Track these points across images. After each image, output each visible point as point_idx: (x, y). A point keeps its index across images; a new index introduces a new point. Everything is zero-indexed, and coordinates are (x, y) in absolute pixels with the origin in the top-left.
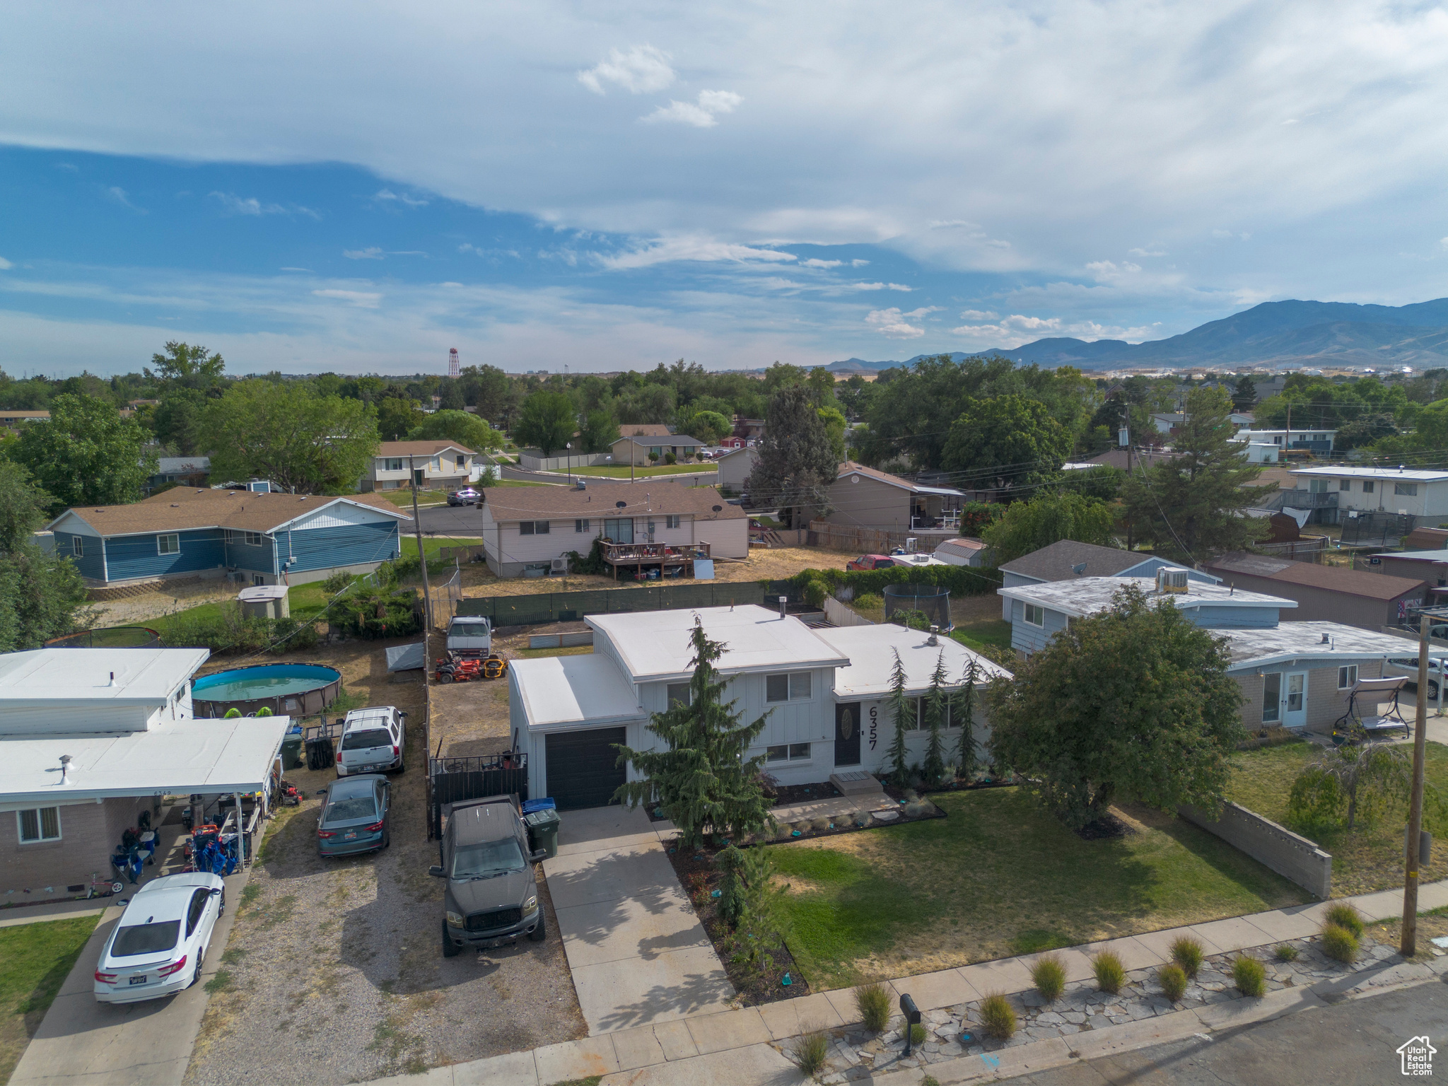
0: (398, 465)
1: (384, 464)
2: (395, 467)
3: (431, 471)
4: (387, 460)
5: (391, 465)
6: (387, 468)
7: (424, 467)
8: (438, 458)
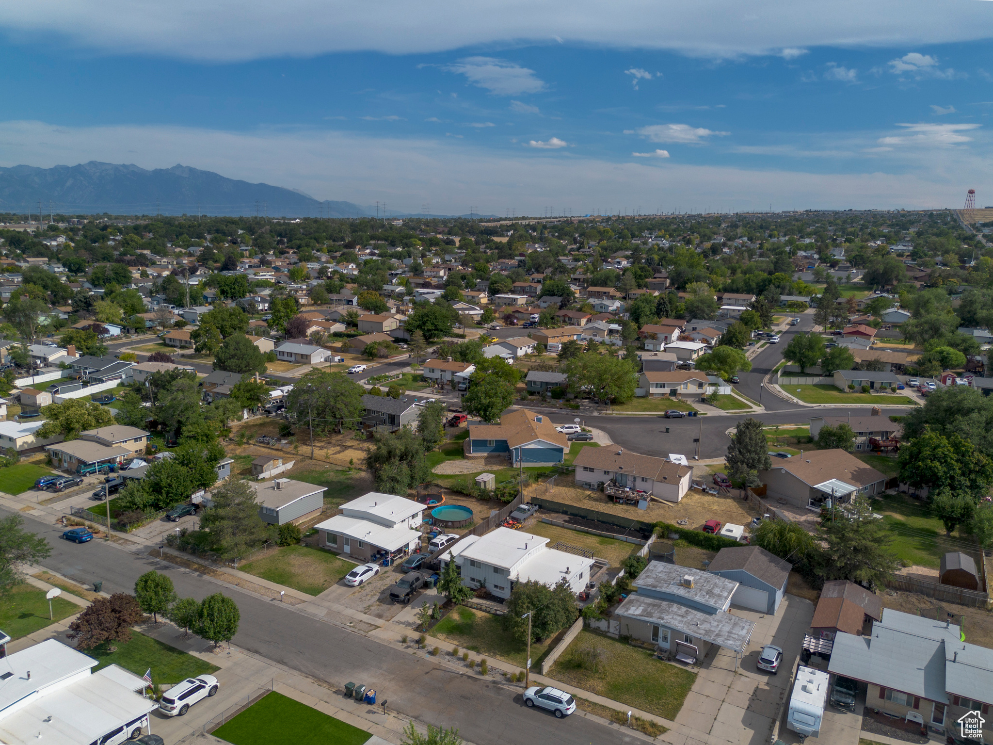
0: (663, 386)
1: (655, 385)
2: (661, 387)
3: (681, 389)
4: (657, 384)
5: (659, 386)
6: (656, 387)
7: (678, 388)
8: (687, 383)
